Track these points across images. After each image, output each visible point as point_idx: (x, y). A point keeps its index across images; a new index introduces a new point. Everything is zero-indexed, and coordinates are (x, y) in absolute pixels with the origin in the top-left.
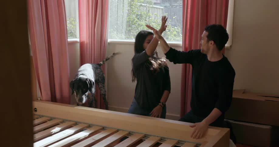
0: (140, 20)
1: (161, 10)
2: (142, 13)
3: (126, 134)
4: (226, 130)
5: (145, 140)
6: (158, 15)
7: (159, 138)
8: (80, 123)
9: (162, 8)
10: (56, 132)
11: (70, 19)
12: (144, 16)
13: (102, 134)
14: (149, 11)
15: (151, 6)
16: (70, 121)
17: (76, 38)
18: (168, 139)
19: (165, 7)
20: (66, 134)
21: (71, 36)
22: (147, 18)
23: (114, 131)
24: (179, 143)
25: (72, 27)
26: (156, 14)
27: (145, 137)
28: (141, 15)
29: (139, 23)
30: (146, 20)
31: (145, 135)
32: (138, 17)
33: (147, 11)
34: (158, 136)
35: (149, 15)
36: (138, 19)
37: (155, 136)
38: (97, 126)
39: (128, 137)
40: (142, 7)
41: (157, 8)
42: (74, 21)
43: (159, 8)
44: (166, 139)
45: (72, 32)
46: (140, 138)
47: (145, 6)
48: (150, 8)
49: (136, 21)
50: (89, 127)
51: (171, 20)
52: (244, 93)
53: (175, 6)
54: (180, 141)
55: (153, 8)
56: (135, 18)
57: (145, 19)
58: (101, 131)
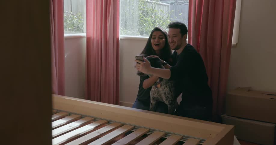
0: (146, 16)
1: (167, 7)
2: (148, 9)
3: (131, 128)
4: (231, 127)
5: (149, 135)
6: (164, 12)
7: (163, 133)
8: (86, 116)
9: (168, 4)
10: (62, 124)
11: (77, 14)
12: (150, 13)
13: (108, 127)
14: (155, 7)
15: (158, 2)
16: (76, 114)
17: (83, 32)
18: (172, 134)
19: (171, 4)
20: (72, 127)
21: (78, 30)
22: (153, 14)
23: (119, 125)
24: (183, 138)
25: (79, 22)
26: (161, 11)
27: (150, 131)
28: (147, 12)
29: (144, 19)
30: (152, 17)
31: (150, 130)
32: (144, 13)
33: (153, 8)
34: (162, 132)
35: (154, 11)
36: (144, 15)
37: (160, 131)
38: (102, 119)
39: (133, 132)
40: (148, 4)
41: (163, 5)
42: (81, 16)
43: (165, 5)
44: (171, 135)
45: (79, 27)
46: (145, 132)
47: (151, 3)
48: (156, 5)
49: (142, 17)
50: (94, 120)
51: (177, 17)
52: (249, 91)
53: (181, 4)
54: (185, 137)
55: (159, 5)
56: (141, 14)
57: (151, 15)
58: (106, 125)
